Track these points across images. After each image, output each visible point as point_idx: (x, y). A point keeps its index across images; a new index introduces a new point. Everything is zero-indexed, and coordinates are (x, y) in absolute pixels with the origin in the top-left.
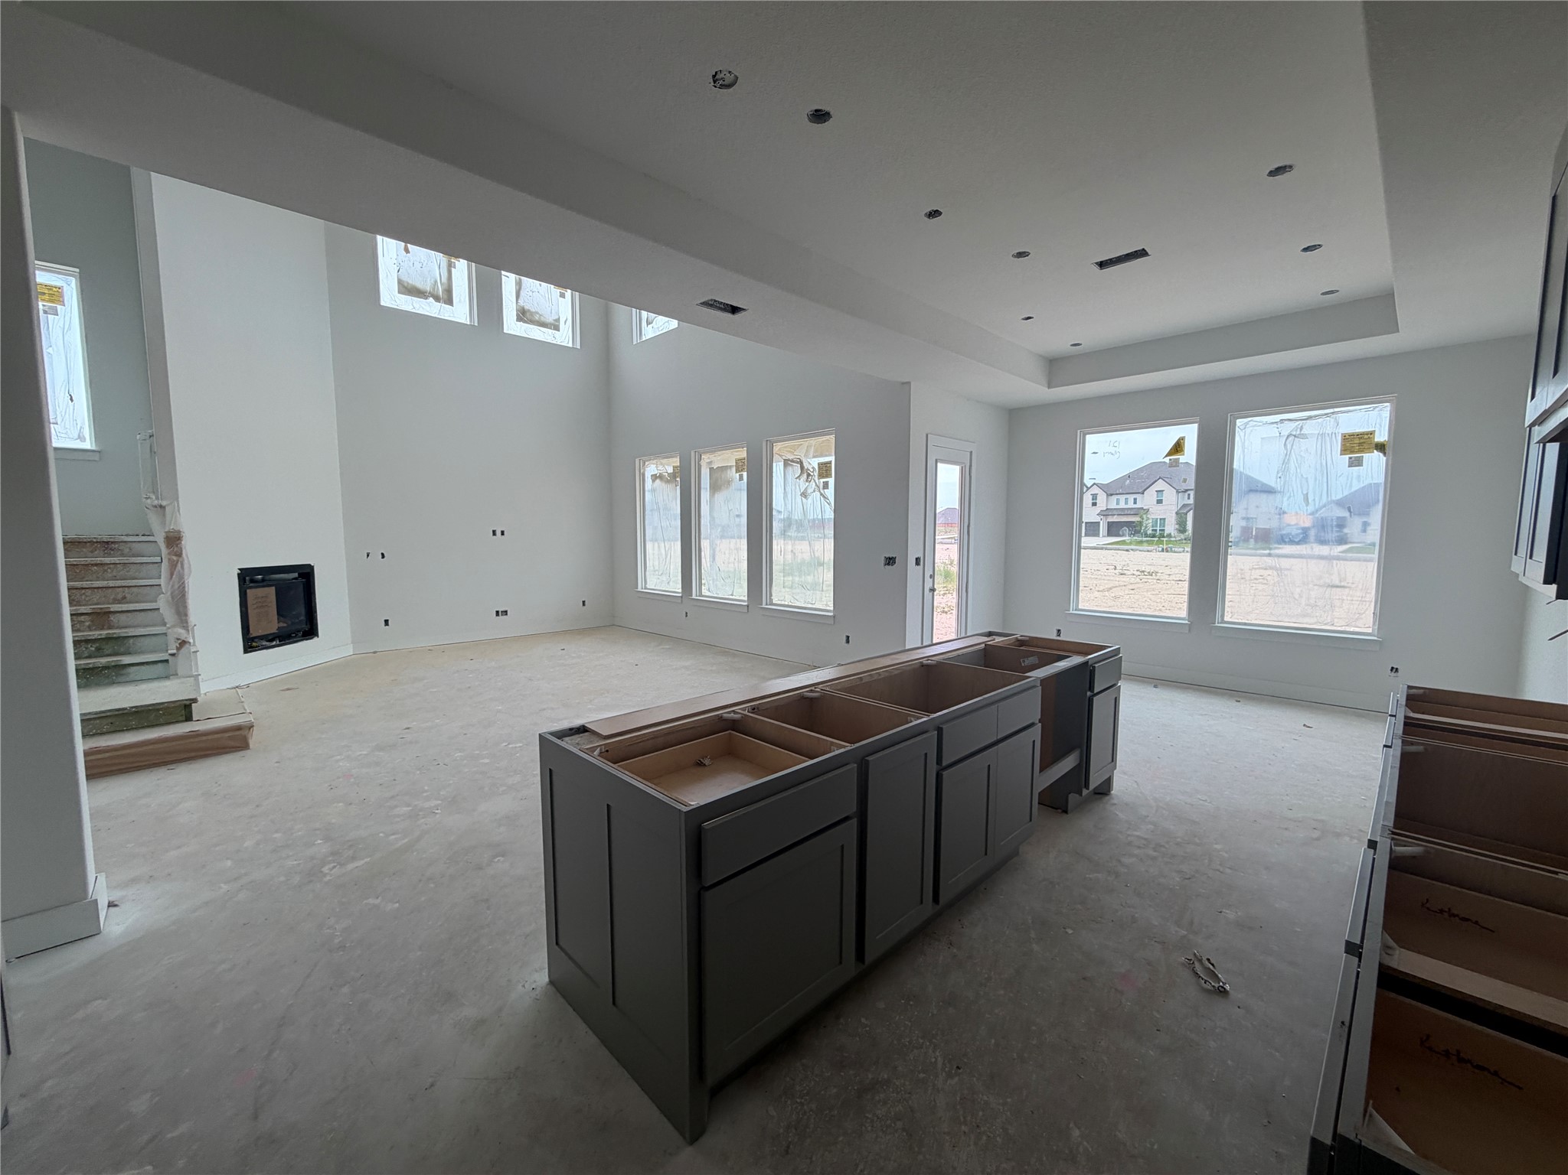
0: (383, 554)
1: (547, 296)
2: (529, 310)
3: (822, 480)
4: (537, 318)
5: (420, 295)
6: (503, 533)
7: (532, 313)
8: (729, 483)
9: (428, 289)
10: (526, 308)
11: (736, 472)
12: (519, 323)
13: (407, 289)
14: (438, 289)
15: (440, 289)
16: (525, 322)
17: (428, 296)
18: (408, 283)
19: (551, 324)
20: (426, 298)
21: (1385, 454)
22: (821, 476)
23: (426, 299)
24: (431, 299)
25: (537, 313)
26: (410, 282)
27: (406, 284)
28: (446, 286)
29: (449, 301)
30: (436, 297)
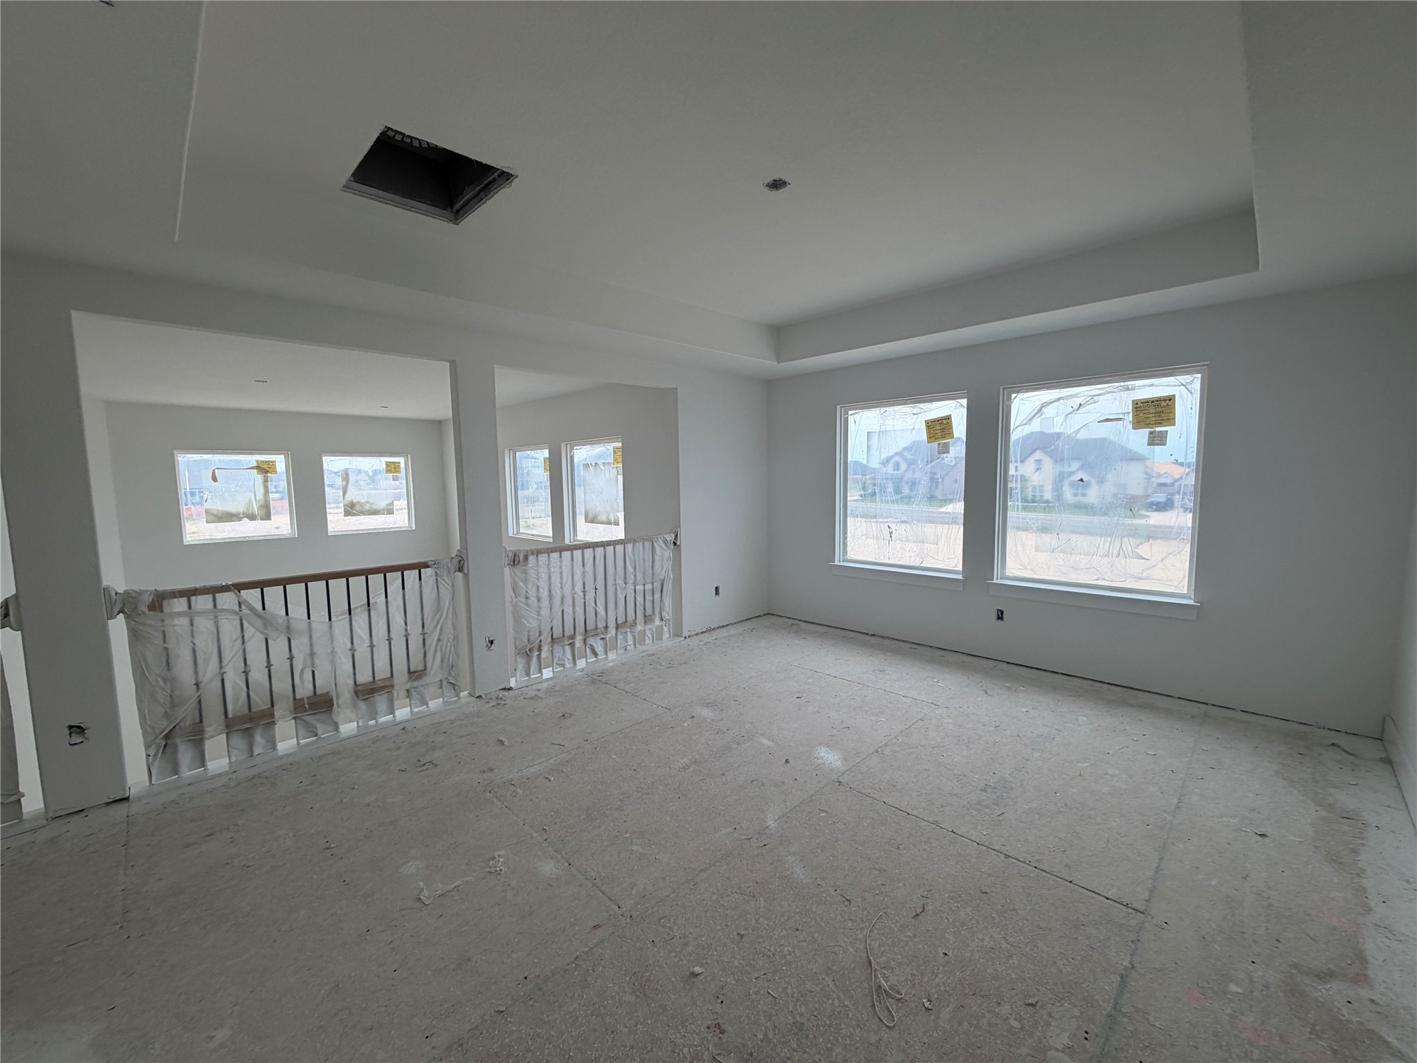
2: (358, 502)
4: (367, 507)
5: (233, 519)
9: (242, 511)
10: (355, 501)
12: (347, 518)
14: (253, 508)
15: (255, 505)
16: (354, 515)
17: (242, 518)
18: (218, 510)
19: (384, 510)
20: (240, 519)
24: (246, 520)
25: (368, 502)
26: (220, 509)
27: (215, 512)
28: (262, 503)
29: (267, 516)
30: (252, 517)
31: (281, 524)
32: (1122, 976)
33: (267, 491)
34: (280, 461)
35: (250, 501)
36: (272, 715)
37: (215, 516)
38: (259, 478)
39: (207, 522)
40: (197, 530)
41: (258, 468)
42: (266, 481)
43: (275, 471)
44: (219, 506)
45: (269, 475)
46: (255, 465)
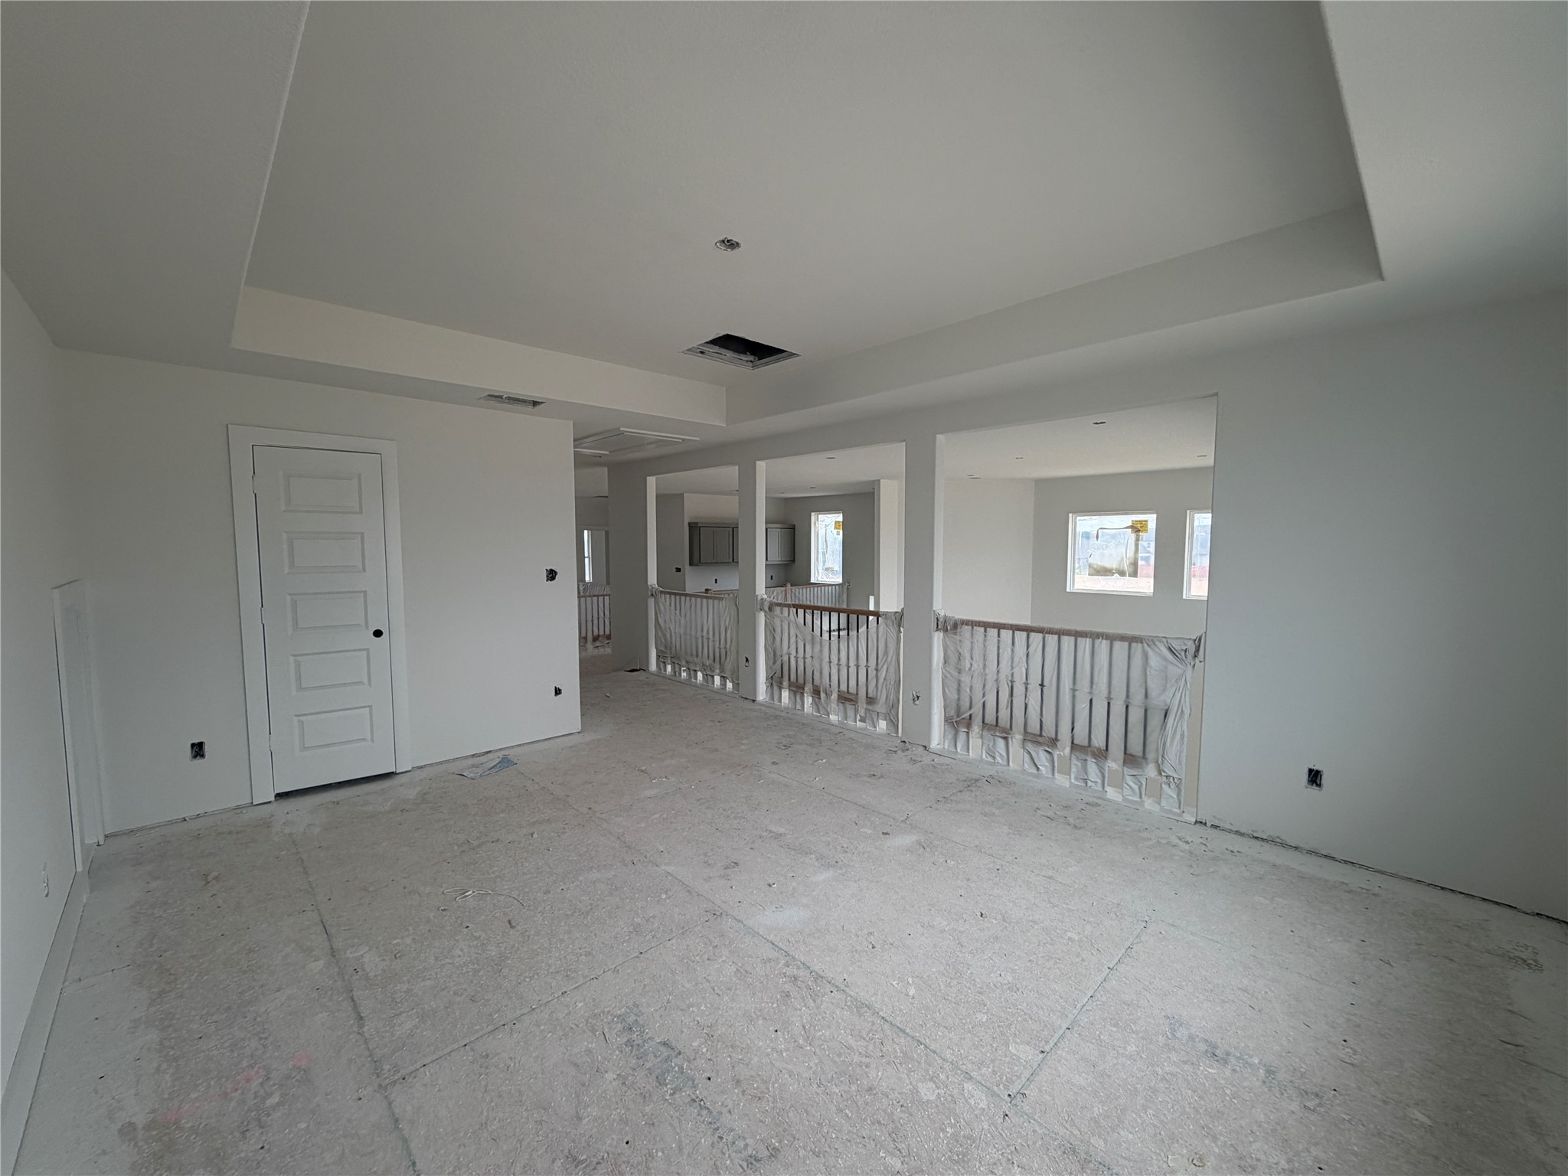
5: (1108, 573)
9: (1115, 567)
18: (1097, 565)
20: (1113, 574)
24: (1117, 576)
26: (1099, 564)
27: (1095, 566)
28: (1132, 560)
29: (1134, 574)
30: (1122, 573)
31: (1144, 585)
32: (361, 1018)
33: (1137, 551)
34: (1151, 519)
35: (1122, 558)
36: (804, 689)
37: (1095, 570)
38: (1133, 536)
39: (1089, 575)
40: (1081, 582)
41: (1132, 527)
42: (1137, 540)
43: (1146, 531)
44: (1098, 561)
45: (1141, 534)
46: (1130, 524)
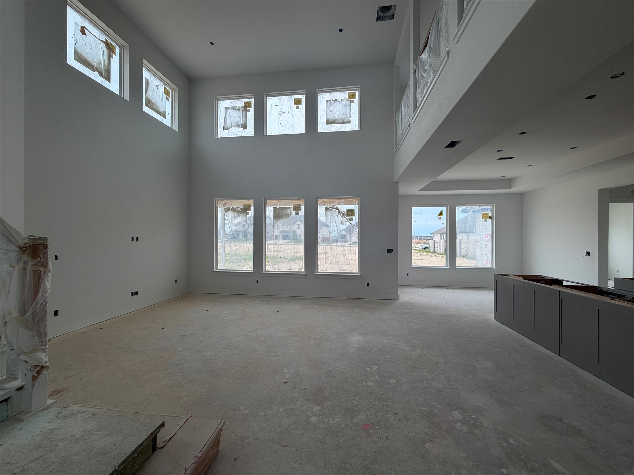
0: (56, 256)
1: (160, 96)
2: (152, 101)
3: (349, 217)
4: (155, 107)
5: (90, 67)
6: (137, 239)
7: (153, 104)
8: (288, 216)
9: (95, 65)
10: (150, 99)
11: (294, 210)
12: (146, 107)
13: (79, 58)
14: (101, 67)
15: (103, 68)
16: (150, 107)
17: (95, 70)
18: (82, 55)
19: (161, 113)
21: (491, 219)
22: (348, 215)
23: (94, 71)
24: (97, 73)
25: (156, 104)
27: (80, 56)
